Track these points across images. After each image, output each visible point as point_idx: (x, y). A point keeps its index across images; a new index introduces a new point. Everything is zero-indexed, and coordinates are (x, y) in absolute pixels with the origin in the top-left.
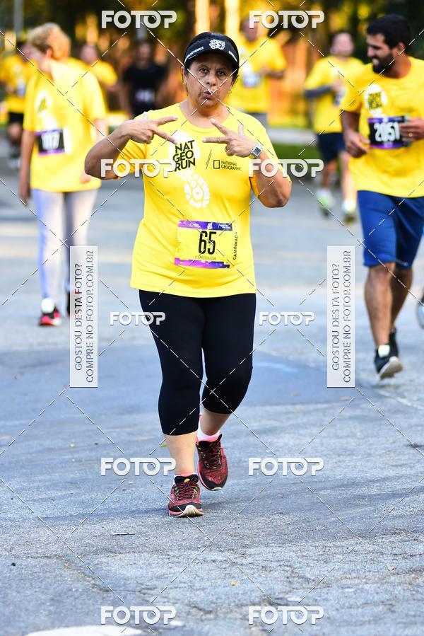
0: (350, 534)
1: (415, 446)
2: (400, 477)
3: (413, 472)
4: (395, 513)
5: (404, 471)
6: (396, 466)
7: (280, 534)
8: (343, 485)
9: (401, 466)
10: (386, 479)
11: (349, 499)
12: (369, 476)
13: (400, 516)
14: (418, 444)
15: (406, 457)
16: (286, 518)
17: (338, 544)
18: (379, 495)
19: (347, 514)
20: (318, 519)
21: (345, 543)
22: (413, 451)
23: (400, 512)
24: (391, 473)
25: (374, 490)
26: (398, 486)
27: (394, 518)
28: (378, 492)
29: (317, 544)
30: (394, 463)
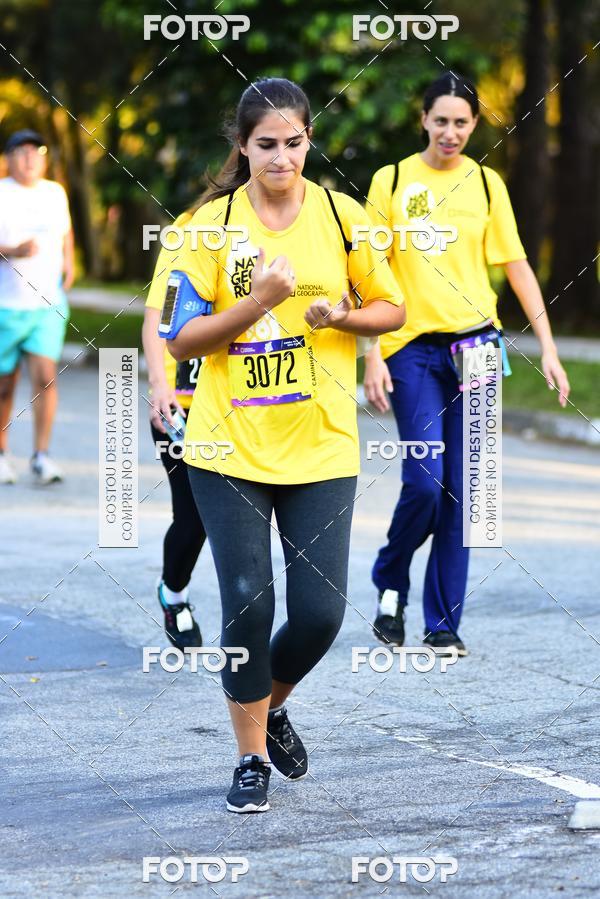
0: (110, 855)
1: (200, 731)
2: (178, 775)
3: (197, 767)
4: (173, 825)
5: (184, 766)
6: (175, 759)
7: (10, 855)
8: (99, 787)
9: (181, 759)
10: (161, 777)
11: (108, 806)
12: (136, 773)
13: (181, 830)
14: (206, 728)
15: (189, 746)
16: (19, 832)
17: (93, 868)
18: (150, 799)
19: (105, 827)
20: (64, 835)
21: (102, 867)
22: (197, 737)
23: (180, 824)
24: (167, 769)
25: (143, 792)
26: (176, 786)
27: (172, 832)
28: (148, 796)
29: (62, 869)
30: (172, 755)
